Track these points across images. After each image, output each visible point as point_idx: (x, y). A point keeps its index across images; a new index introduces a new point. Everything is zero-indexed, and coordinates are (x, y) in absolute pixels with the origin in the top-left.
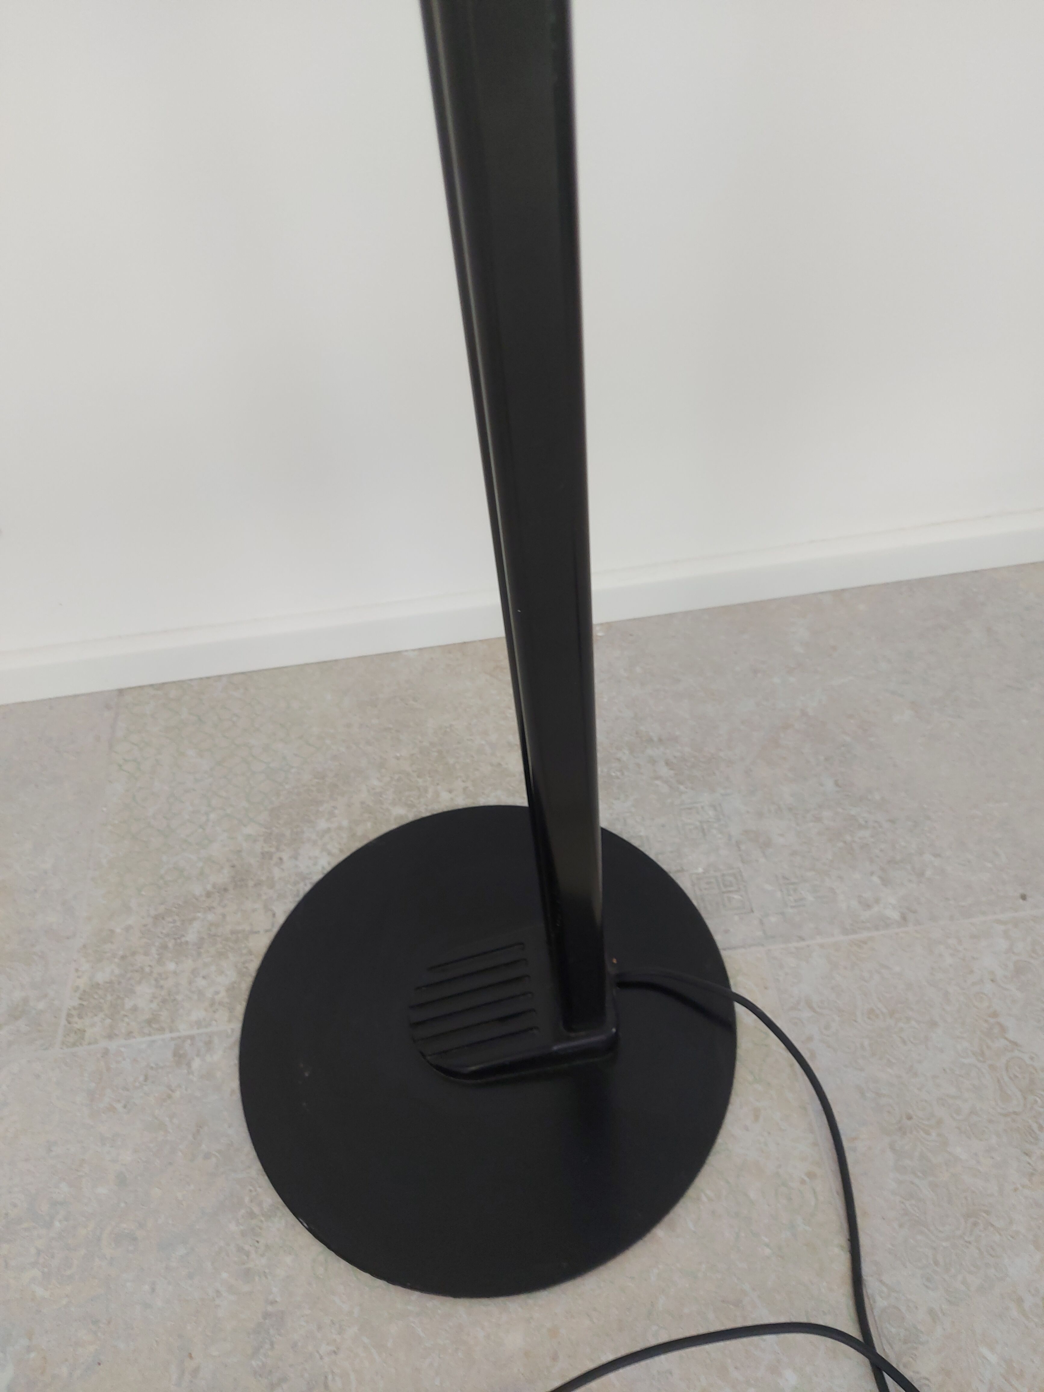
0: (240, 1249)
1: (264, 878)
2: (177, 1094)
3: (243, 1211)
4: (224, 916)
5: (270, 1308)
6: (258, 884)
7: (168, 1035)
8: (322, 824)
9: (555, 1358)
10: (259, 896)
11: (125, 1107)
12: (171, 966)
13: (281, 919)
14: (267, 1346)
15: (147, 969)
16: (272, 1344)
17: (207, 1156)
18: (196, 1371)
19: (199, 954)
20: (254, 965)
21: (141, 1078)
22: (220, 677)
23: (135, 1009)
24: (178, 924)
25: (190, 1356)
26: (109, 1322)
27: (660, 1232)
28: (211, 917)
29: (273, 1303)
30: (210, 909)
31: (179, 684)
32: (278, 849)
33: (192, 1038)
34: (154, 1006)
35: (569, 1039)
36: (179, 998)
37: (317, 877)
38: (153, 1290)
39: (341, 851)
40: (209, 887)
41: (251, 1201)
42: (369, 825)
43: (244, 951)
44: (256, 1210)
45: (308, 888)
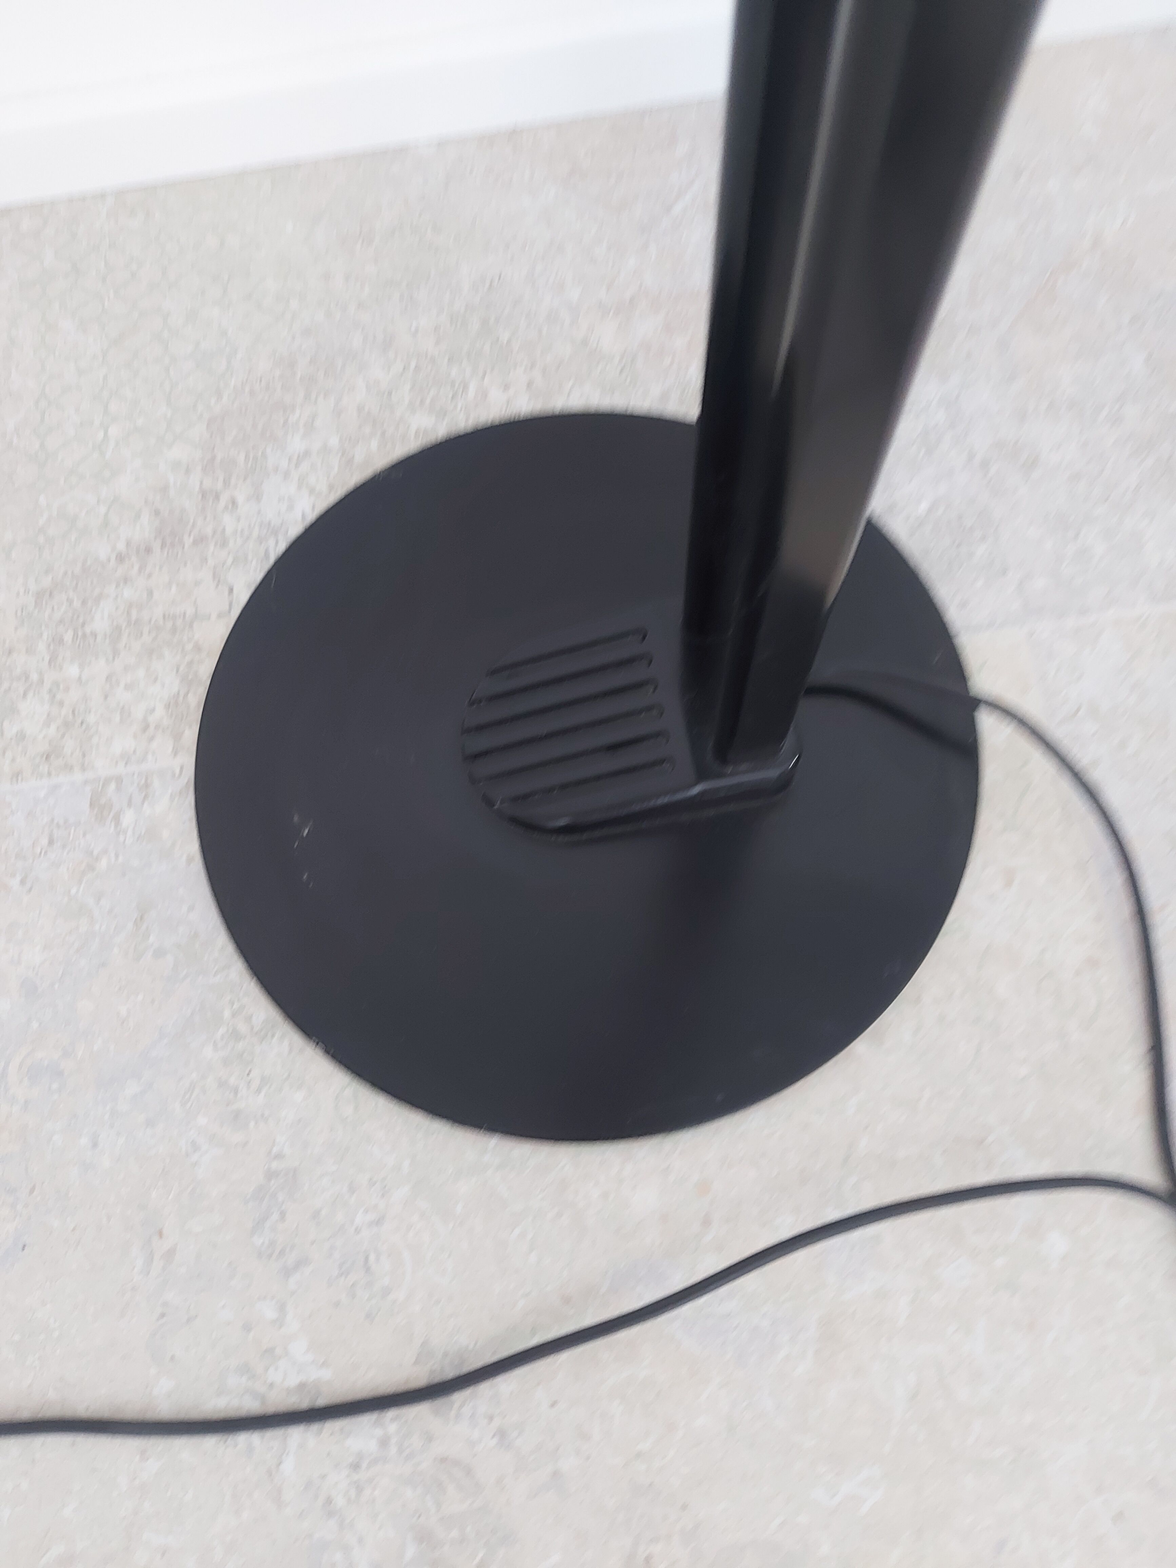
0: (222, 1084)
1: (209, 530)
2: (103, 863)
3: (222, 1030)
4: (150, 593)
5: (275, 1165)
6: (200, 540)
7: (78, 777)
8: (296, 444)
9: (707, 1222)
10: (205, 560)
11: (23, 882)
12: (73, 671)
13: (243, 596)
14: (275, 1216)
15: (34, 677)
16: (283, 1215)
17: (159, 953)
18: (170, 1254)
19: (116, 653)
20: (207, 668)
21: (44, 841)
22: (102, 196)
23: (21, 736)
24: (77, 604)
25: (160, 1234)
26: (32, 1191)
27: (860, 1046)
28: (128, 593)
29: (279, 1156)
30: (126, 580)
31: (36, 208)
32: (226, 483)
33: (119, 780)
34: (52, 730)
35: (720, 776)
36: (91, 719)
37: (295, 530)
38: (95, 1145)
39: (331, 487)
40: (121, 546)
41: (234, 1015)
42: (374, 444)
43: (189, 647)
44: (243, 1028)
45: (282, 547)
